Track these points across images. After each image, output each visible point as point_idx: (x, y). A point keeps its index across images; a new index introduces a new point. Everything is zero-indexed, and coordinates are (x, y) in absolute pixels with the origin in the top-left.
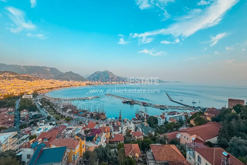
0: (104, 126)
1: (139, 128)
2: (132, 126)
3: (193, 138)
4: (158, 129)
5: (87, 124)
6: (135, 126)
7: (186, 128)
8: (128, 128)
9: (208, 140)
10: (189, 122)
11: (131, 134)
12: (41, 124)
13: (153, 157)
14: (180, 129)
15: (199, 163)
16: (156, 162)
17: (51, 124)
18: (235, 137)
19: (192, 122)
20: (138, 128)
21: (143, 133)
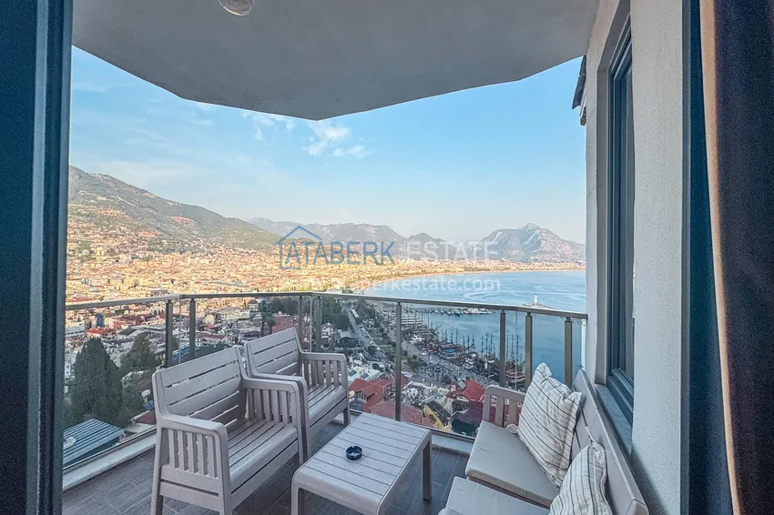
5: (462, 385)
12: (356, 362)
17: (375, 367)
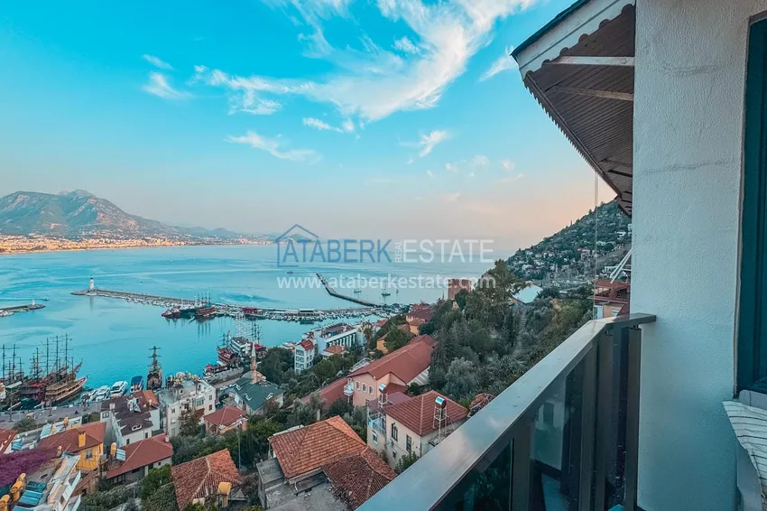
0: (69, 428)
1: (231, 395)
2: (206, 395)
3: (383, 383)
4: (295, 384)
6: (217, 391)
7: (368, 363)
8: (191, 406)
9: (412, 381)
10: (373, 345)
11: (202, 421)
13: (279, 473)
14: (355, 369)
15: (395, 442)
16: (288, 484)
18: (456, 361)
19: (381, 345)
20: (227, 396)
21: (248, 408)
